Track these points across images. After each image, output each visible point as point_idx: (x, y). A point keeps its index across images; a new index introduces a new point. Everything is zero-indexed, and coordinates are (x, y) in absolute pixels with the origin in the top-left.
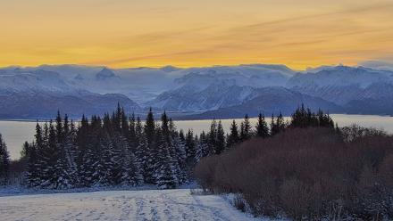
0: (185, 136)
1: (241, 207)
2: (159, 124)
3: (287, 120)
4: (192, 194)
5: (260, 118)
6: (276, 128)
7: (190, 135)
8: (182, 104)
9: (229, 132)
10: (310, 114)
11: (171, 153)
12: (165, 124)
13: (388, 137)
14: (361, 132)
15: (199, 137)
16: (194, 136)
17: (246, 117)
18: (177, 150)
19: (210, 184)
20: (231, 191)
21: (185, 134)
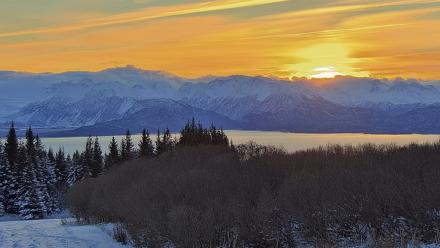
0: (55, 156)
1: (121, 239)
2: (23, 141)
3: (176, 137)
4: (64, 224)
5: (144, 135)
6: (162, 146)
8: (50, 119)
9: (108, 152)
10: (201, 130)
11: (38, 176)
12: (30, 142)
13: (293, 155)
14: (258, 150)
15: (72, 157)
16: (66, 156)
17: (128, 134)
18: (46, 173)
19: (86, 212)
20: (110, 221)
21: (55, 153)
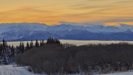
1: (30, 71)
2: (2, 43)
3: (45, 41)
4: (13, 66)
5: (36, 41)
6: (42, 44)
7: (13, 47)
8: (9, 36)
9: (26, 46)
10: (53, 40)
11: (6, 53)
12: (4, 43)
13: (79, 47)
14: (69, 45)
15: (16, 47)
16: (14, 47)
17: (32, 41)
18: (8, 52)
19: (20, 63)
20: (27, 65)
21: (11, 46)
